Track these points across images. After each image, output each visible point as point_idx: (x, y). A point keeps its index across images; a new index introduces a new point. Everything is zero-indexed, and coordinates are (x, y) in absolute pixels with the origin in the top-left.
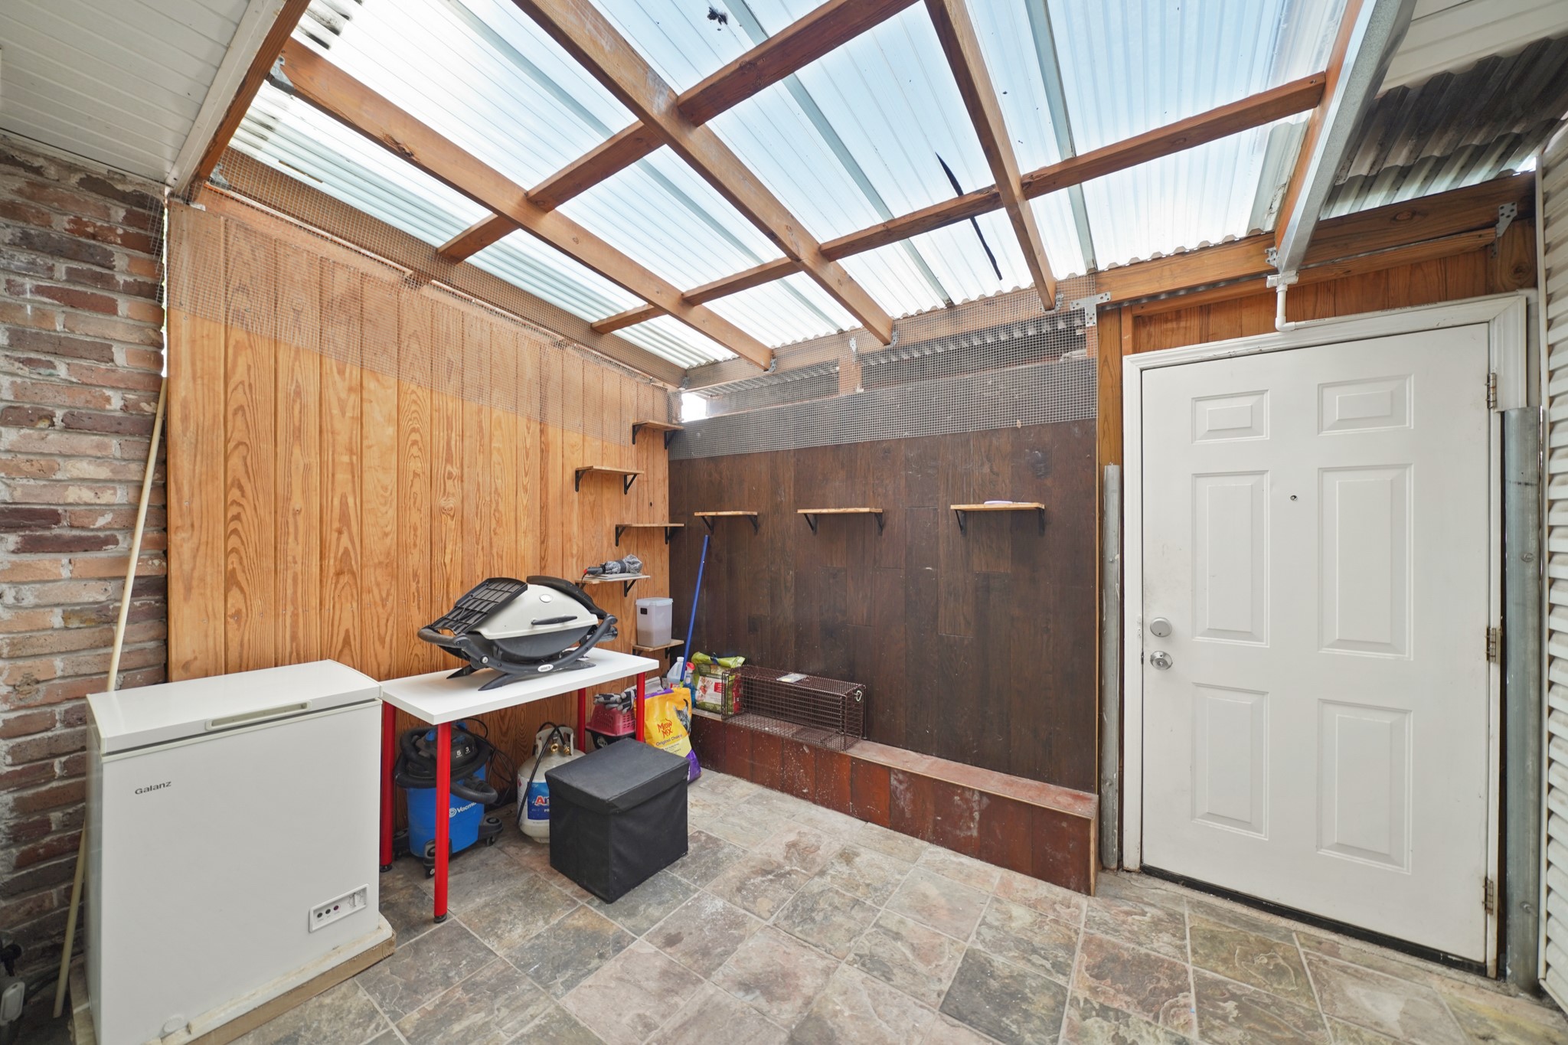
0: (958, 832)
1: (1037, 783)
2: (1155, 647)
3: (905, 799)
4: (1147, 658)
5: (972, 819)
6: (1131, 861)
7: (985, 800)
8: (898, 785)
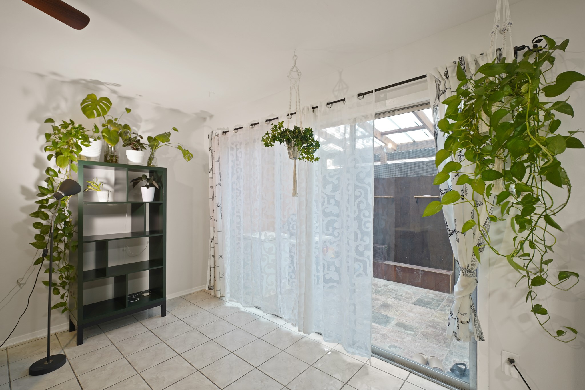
0: (415, 281)
1: (437, 269)
3: (400, 274)
5: (419, 277)
7: (423, 272)
8: (399, 270)
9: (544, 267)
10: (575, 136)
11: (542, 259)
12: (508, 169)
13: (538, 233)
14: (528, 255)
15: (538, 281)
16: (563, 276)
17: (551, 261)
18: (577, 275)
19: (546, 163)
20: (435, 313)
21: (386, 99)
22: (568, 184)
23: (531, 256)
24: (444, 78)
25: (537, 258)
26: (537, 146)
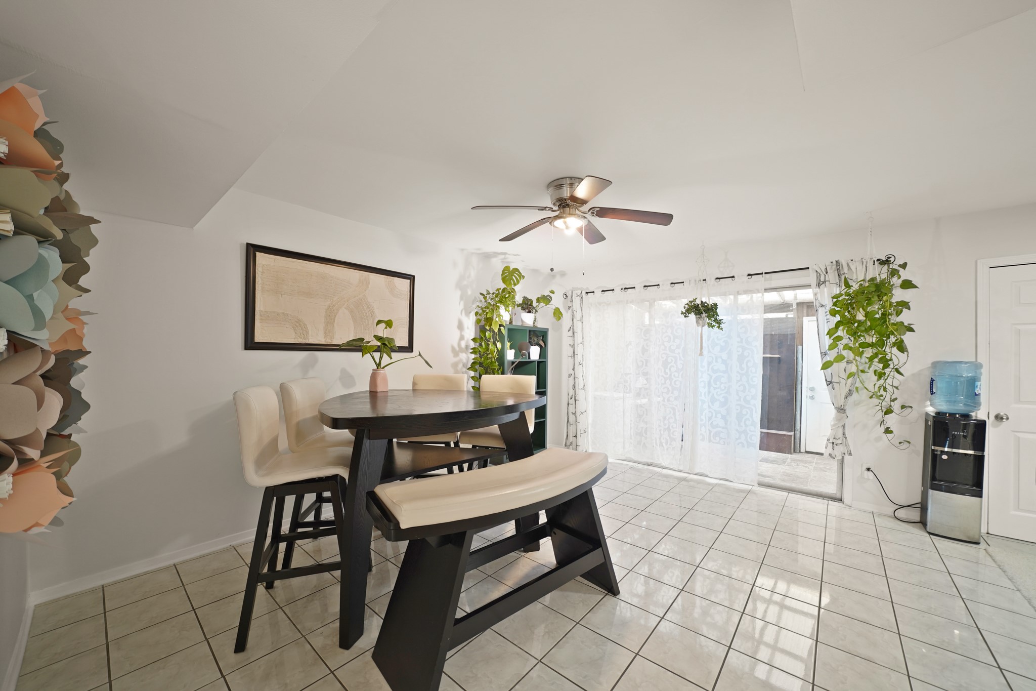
2: (810, 394)
4: (808, 397)
6: (803, 450)
9: (892, 403)
10: (911, 326)
11: (891, 398)
12: (874, 341)
13: (889, 381)
14: (882, 396)
15: (889, 411)
16: (903, 407)
17: (896, 399)
18: (911, 407)
19: (896, 340)
20: (784, 467)
21: (771, 280)
22: (907, 351)
23: (884, 397)
24: (825, 273)
25: (888, 399)
26: (892, 331)
